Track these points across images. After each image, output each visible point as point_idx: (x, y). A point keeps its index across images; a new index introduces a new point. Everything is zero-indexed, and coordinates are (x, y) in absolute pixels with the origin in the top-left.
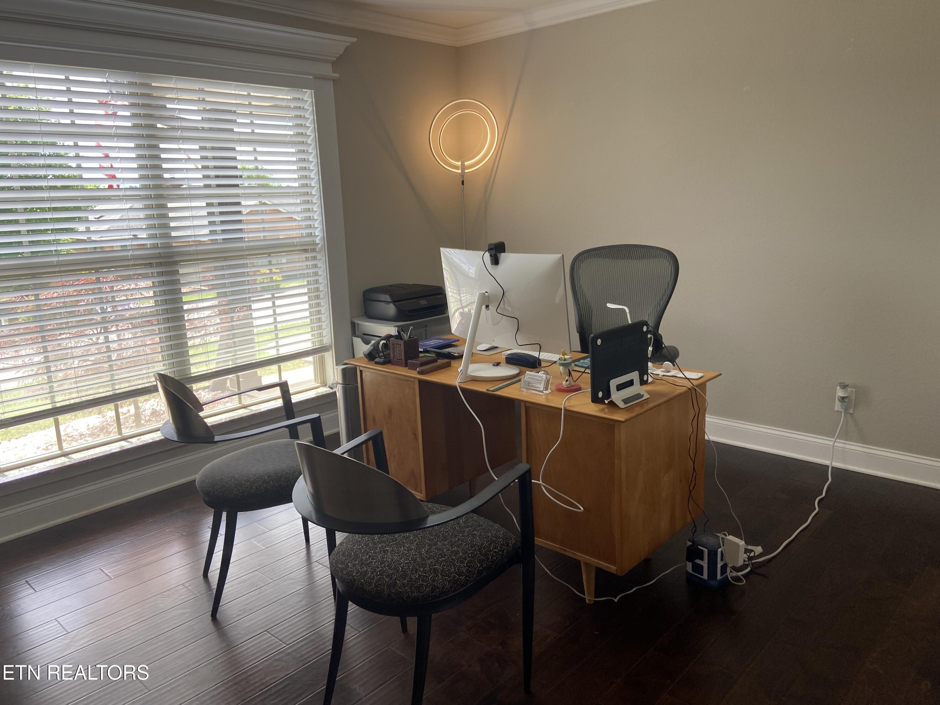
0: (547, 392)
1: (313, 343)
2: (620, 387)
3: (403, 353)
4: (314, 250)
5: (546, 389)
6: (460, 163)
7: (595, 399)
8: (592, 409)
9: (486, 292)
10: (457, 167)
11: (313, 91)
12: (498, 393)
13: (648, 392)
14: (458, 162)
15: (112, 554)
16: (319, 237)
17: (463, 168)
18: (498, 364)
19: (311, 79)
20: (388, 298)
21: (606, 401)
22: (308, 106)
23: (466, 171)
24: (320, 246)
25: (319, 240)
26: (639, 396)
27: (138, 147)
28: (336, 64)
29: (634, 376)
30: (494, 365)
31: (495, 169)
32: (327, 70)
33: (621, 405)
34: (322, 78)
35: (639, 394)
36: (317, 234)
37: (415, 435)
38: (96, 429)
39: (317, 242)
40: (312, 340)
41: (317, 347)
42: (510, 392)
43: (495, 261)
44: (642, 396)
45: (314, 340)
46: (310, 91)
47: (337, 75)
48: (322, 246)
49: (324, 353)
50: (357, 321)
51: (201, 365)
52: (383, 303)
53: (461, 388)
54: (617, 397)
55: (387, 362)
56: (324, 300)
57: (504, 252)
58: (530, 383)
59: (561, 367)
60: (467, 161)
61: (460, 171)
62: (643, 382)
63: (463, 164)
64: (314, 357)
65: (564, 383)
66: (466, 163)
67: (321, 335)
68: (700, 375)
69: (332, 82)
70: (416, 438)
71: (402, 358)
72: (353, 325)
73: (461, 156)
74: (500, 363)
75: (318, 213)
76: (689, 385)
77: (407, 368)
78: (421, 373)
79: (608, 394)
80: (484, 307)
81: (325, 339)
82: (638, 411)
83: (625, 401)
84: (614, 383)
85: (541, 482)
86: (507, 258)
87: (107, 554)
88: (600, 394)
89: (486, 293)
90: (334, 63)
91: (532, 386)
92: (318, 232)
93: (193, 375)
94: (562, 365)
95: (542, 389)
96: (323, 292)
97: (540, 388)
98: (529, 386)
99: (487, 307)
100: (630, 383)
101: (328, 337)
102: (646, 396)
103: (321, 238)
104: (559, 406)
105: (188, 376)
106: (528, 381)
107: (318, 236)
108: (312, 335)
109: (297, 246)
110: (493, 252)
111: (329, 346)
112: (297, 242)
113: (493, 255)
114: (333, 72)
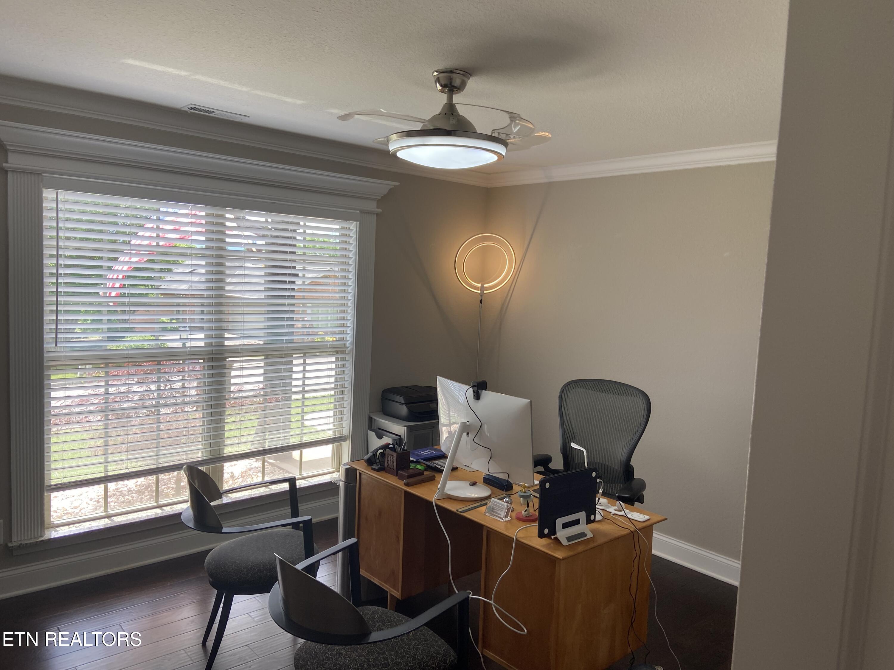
0: (507, 519)
1: (334, 432)
2: (566, 526)
3: (395, 463)
4: (344, 352)
5: (506, 516)
6: (480, 285)
7: (541, 535)
8: (539, 544)
9: (468, 421)
10: (477, 288)
11: (358, 223)
12: (465, 514)
13: (592, 531)
14: (479, 284)
15: (132, 612)
16: (349, 342)
17: (483, 288)
18: (474, 484)
19: (358, 213)
20: (402, 400)
21: (552, 536)
22: (353, 234)
23: (485, 292)
24: (349, 348)
25: (349, 344)
26: (583, 534)
27: (207, 265)
28: (381, 201)
29: (582, 515)
30: (470, 485)
31: (511, 291)
32: (372, 206)
33: (565, 542)
34: (367, 213)
35: (584, 533)
36: (348, 339)
37: (398, 537)
38: (143, 486)
39: (348, 345)
40: (333, 430)
41: (336, 436)
42: (475, 516)
43: (477, 396)
44: (586, 535)
45: (335, 430)
46: (356, 222)
47: (380, 210)
48: (351, 350)
49: (343, 443)
50: (374, 417)
51: (235, 446)
52: (398, 404)
53: (437, 505)
54: (562, 534)
55: (382, 469)
56: (347, 395)
57: (485, 389)
58: (494, 509)
59: (521, 499)
60: (486, 284)
61: (479, 292)
62: (589, 521)
63: (482, 287)
64: (333, 445)
65: (523, 512)
66: (485, 285)
67: (341, 426)
68: (647, 517)
69: (375, 216)
70: (398, 541)
71: (394, 468)
72: (371, 419)
73: (483, 280)
74: (477, 483)
75: (351, 321)
76: (633, 528)
77: (397, 477)
78: (407, 485)
79: (553, 531)
80: (465, 434)
81: (344, 429)
82: (581, 548)
83: (569, 539)
84: (560, 522)
85: (492, 602)
86: (488, 396)
87: (127, 612)
88: (546, 531)
89: (468, 423)
90: (378, 201)
91: (495, 512)
92: (349, 337)
93: (225, 455)
94: (522, 496)
95: (502, 516)
96: (347, 389)
97: (501, 515)
98: (492, 510)
99: (468, 434)
100: (577, 522)
101: (347, 430)
102: (590, 535)
103: (351, 343)
104: (512, 536)
105: (221, 456)
106: (492, 506)
107: (349, 340)
108: (334, 426)
109: (330, 348)
110: (476, 389)
111: (347, 436)
112: (330, 345)
113: (475, 391)
114: (378, 207)
